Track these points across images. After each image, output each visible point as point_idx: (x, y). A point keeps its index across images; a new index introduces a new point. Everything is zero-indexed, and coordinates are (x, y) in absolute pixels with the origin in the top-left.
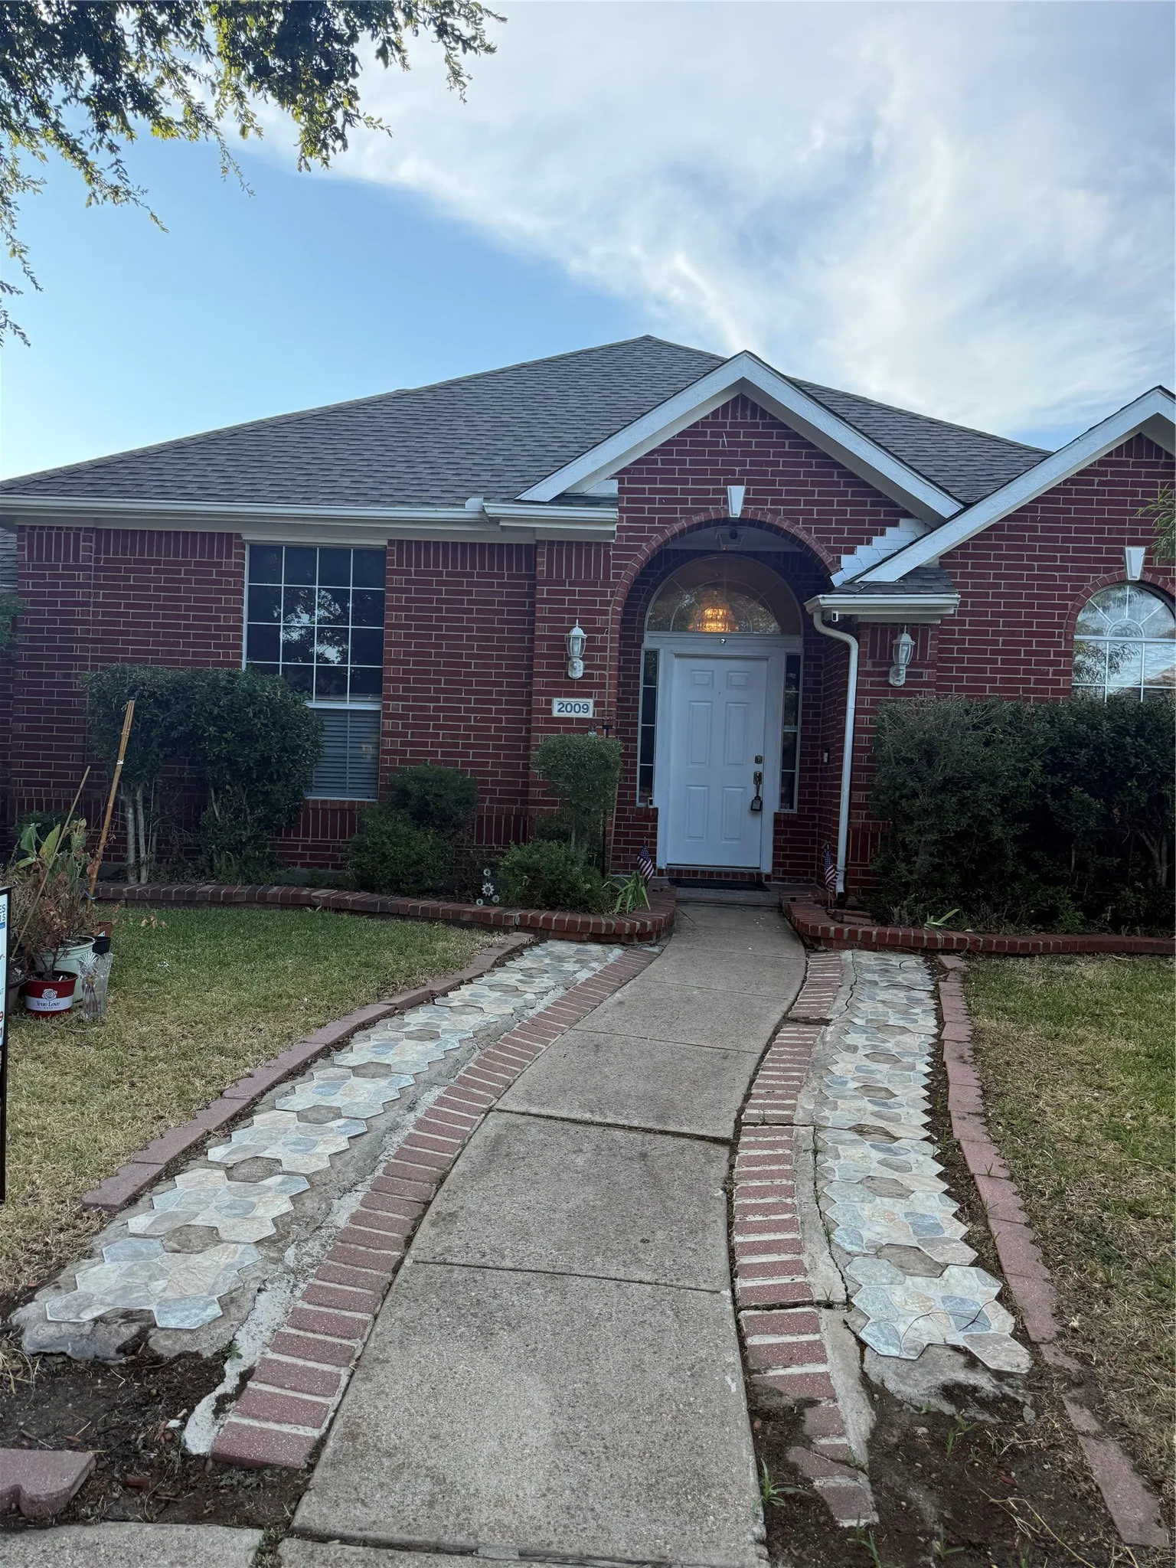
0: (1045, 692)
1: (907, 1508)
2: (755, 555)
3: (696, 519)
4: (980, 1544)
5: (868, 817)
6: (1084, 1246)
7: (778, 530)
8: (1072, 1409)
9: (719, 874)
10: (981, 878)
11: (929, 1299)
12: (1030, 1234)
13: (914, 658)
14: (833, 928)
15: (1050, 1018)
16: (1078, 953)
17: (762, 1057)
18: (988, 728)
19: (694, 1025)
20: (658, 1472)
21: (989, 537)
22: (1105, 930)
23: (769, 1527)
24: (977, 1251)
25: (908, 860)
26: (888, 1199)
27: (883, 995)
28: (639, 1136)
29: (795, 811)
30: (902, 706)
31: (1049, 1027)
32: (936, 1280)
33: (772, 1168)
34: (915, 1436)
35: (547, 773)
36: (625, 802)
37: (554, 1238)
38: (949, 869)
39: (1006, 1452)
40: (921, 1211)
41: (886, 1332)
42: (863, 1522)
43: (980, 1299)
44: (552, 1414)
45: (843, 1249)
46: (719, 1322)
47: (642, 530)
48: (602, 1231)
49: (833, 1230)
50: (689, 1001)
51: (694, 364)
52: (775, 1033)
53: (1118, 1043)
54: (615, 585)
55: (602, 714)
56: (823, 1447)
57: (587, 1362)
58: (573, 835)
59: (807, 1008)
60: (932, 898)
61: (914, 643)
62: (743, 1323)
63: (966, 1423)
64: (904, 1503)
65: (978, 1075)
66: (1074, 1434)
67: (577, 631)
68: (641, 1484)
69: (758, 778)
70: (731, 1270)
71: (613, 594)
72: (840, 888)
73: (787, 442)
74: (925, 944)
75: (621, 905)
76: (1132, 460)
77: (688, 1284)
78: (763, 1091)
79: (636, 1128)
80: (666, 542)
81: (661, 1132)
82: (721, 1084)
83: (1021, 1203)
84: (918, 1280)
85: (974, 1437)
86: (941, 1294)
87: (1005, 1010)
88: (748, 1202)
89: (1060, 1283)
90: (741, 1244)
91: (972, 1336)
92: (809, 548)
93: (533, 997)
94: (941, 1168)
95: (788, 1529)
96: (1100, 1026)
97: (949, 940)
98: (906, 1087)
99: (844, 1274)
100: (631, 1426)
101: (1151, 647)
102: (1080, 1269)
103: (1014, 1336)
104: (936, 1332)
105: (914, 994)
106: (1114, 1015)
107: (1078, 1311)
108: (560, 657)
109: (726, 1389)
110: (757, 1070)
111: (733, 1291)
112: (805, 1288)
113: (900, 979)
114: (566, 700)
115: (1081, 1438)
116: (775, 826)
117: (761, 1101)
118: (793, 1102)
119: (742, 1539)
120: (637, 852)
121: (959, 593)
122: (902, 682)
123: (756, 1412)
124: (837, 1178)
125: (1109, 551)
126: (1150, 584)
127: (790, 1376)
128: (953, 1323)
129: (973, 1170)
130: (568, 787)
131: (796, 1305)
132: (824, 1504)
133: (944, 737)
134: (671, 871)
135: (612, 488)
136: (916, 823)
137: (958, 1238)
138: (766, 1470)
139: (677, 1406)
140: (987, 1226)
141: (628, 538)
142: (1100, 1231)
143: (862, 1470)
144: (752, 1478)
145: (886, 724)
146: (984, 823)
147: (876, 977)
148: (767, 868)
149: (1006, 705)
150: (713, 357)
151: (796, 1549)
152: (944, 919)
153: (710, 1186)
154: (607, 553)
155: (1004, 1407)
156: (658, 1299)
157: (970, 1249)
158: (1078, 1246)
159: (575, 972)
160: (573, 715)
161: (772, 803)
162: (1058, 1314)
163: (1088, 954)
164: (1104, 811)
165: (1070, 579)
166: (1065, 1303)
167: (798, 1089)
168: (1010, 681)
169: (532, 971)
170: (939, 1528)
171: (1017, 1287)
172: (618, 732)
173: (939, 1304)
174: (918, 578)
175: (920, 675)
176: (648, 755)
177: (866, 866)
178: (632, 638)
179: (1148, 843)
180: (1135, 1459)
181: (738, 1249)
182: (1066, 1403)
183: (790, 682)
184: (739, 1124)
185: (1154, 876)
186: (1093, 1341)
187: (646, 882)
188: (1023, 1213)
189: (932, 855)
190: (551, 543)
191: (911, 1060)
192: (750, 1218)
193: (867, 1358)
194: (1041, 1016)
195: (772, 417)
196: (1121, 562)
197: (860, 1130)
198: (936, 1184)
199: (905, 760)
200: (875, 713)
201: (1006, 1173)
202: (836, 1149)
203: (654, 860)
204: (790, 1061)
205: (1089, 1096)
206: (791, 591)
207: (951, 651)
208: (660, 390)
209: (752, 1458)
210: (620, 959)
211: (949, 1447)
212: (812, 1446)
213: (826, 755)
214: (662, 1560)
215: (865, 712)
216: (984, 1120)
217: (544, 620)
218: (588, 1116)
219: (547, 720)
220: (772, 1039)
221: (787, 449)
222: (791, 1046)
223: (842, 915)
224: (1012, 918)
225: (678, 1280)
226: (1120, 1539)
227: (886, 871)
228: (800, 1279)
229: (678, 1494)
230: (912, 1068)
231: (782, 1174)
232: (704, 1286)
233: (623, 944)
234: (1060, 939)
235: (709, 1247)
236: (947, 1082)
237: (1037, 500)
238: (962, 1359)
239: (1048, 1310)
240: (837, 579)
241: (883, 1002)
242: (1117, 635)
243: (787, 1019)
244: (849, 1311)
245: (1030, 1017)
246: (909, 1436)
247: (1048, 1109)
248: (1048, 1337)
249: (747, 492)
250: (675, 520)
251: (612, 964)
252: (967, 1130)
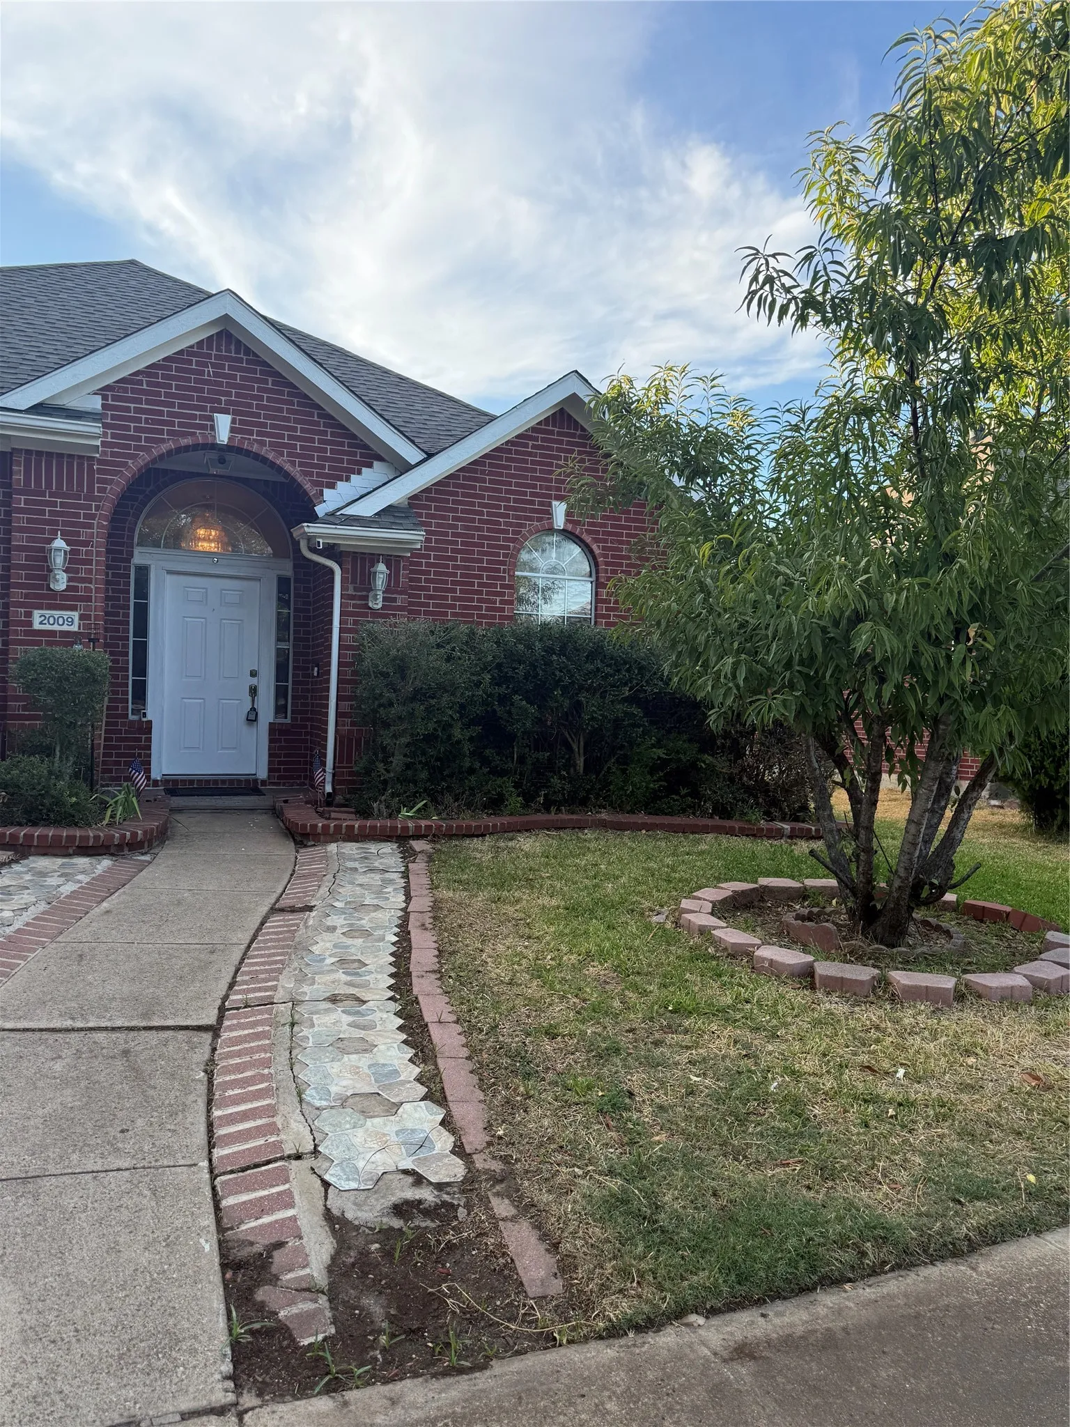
0: (494, 617)
1: (360, 1315)
2: (245, 481)
3: (184, 442)
4: (419, 1329)
5: (353, 724)
6: (511, 1068)
7: (264, 460)
8: (495, 1202)
9: (216, 782)
10: (445, 773)
11: (385, 1135)
12: (470, 1065)
13: (389, 585)
14: (320, 825)
15: (494, 885)
16: (519, 831)
17: (249, 947)
18: (448, 647)
19: (184, 925)
20: (130, 1340)
21: (448, 485)
22: (539, 811)
23: (236, 1362)
24: (427, 1087)
25: (385, 761)
26: (355, 1056)
27: (362, 879)
28: (121, 1036)
29: (288, 721)
30: (379, 627)
31: (494, 892)
32: (392, 1118)
33: (252, 1045)
34: (369, 1253)
35: (27, 687)
36: (116, 714)
37: (28, 1144)
38: (419, 767)
39: (443, 1249)
40: (382, 1061)
41: (347, 1170)
42: (320, 1337)
43: (427, 1127)
44: (20, 1313)
45: (312, 1106)
46: (196, 1191)
47: (128, 447)
48: (79, 1129)
49: (305, 1090)
50: (179, 903)
51: (181, 294)
52: (262, 924)
53: (545, 901)
54: (100, 499)
55: (87, 627)
56: (288, 1281)
57: (60, 1255)
58: (58, 749)
59: (293, 898)
60: (405, 792)
61: (388, 572)
62: (219, 1189)
63: (411, 1232)
64: (357, 1312)
65: (435, 938)
66: (494, 1220)
67: (59, 543)
68: (112, 1356)
69: (253, 691)
70: (209, 1142)
71: (97, 508)
72: (329, 789)
73: (270, 380)
74: (399, 832)
75: (111, 817)
76: (557, 429)
77: (166, 1163)
78: (247, 978)
79: (119, 1028)
80: (154, 461)
81: (145, 1028)
82: (206, 977)
83: (464, 1040)
84: (376, 1120)
85: (420, 1241)
86: (396, 1129)
87: (460, 882)
88: (228, 1078)
89: (491, 1102)
90: (219, 1117)
91: (419, 1159)
92: (293, 480)
93: (11, 914)
94: (401, 1022)
95: (255, 1360)
96: (532, 887)
97: (418, 828)
98: (376, 956)
99: (313, 1127)
100: (103, 1305)
101: (572, 583)
102: (507, 1087)
103: (453, 1152)
104: (390, 1161)
105: (387, 875)
106: (543, 878)
107: (503, 1122)
108: (41, 568)
109: (199, 1250)
110: (243, 960)
111: (210, 1161)
112: (277, 1145)
113: (376, 864)
114: (48, 613)
115: (501, 1223)
116: (270, 734)
117: (245, 987)
118: (275, 983)
119: (210, 1380)
120: (128, 764)
121: (425, 531)
122: (380, 606)
123: (229, 1263)
124: (310, 1044)
125: (541, 504)
126: (570, 533)
127: (261, 1226)
128: (403, 1150)
129: (427, 1019)
130: (49, 701)
131: (268, 1162)
132: (288, 1328)
133: (414, 654)
134: (167, 781)
135: (96, 404)
136: (392, 728)
137: (412, 1079)
138: (234, 1314)
139: (151, 1275)
140: (436, 1065)
141: (113, 454)
142: (523, 1054)
143: (323, 1292)
144: (222, 1323)
145: (365, 642)
146: (447, 726)
147: (356, 865)
148: (263, 774)
149: (463, 628)
150: (200, 291)
151: (259, 1376)
152: (415, 809)
153: (192, 1070)
154: (90, 467)
155: (443, 1212)
156: (135, 1182)
157: (421, 1087)
158: (506, 1068)
159: (59, 886)
160: (56, 627)
161: (267, 714)
162: (488, 1127)
163: (527, 831)
164: (537, 714)
165: (511, 524)
166: (494, 1117)
167: (280, 971)
168: (466, 607)
169: (11, 888)
170: (385, 1325)
171: (457, 1110)
172: (106, 645)
173: (394, 1138)
174: (390, 515)
175: (394, 600)
176: (141, 668)
177: (352, 767)
178: (121, 552)
179: (570, 740)
180: (540, 1230)
181: (216, 1124)
182: (491, 1198)
183: (283, 602)
184: (222, 1010)
185: (575, 766)
186: (513, 1144)
187: (138, 794)
188: (465, 1049)
189: (405, 756)
190: (28, 452)
191: (381, 933)
192: (230, 1093)
193: (330, 1196)
194: (488, 884)
195: (255, 355)
196: (549, 513)
197: (334, 999)
198: (396, 1037)
199: (382, 674)
200: (356, 631)
201: (453, 1018)
202: (312, 1020)
203: (148, 771)
204: (274, 947)
205: (520, 945)
206: (281, 519)
207: (419, 580)
208: (147, 315)
209: (222, 1307)
210: (109, 870)
211: (397, 1255)
212: (279, 1283)
213: (316, 669)
214: (131, 1419)
215: (349, 631)
216: (438, 976)
217: (21, 530)
218: (68, 1023)
219: (27, 633)
220: (259, 929)
221: (270, 386)
222: (276, 933)
223: (329, 812)
224: (469, 805)
225: (156, 1161)
226: (526, 1296)
227: (368, 772)
228: (272, 1139)
229: (149, 1355)
230: (382, 939)
231: (262, 1049)
232: (182, 1162)
233: (113, 855)
234: (505, 820)
235: (189, 1126)
236: (411, 947)
237: (486, 456)
238: (410, 1179)
239: (481, 1125)
240: (321, 510)
241: (361, 885)
242: (547, 573)
243: (274, 910)
244: (316, 1158)
245: (480, 885)
246: (365, 1253)
247: (489, 960)
248: (479, 1148)
249: (233, 421)
250: (163, 441)
251: (100, 875)
252: (424, 987)
